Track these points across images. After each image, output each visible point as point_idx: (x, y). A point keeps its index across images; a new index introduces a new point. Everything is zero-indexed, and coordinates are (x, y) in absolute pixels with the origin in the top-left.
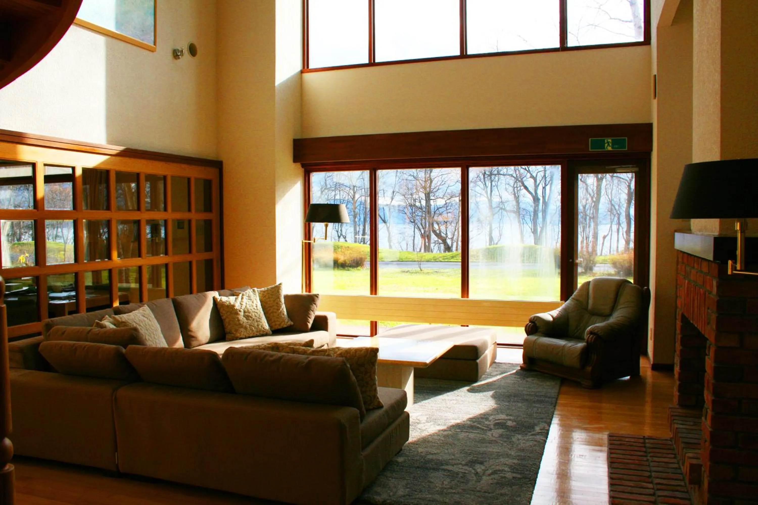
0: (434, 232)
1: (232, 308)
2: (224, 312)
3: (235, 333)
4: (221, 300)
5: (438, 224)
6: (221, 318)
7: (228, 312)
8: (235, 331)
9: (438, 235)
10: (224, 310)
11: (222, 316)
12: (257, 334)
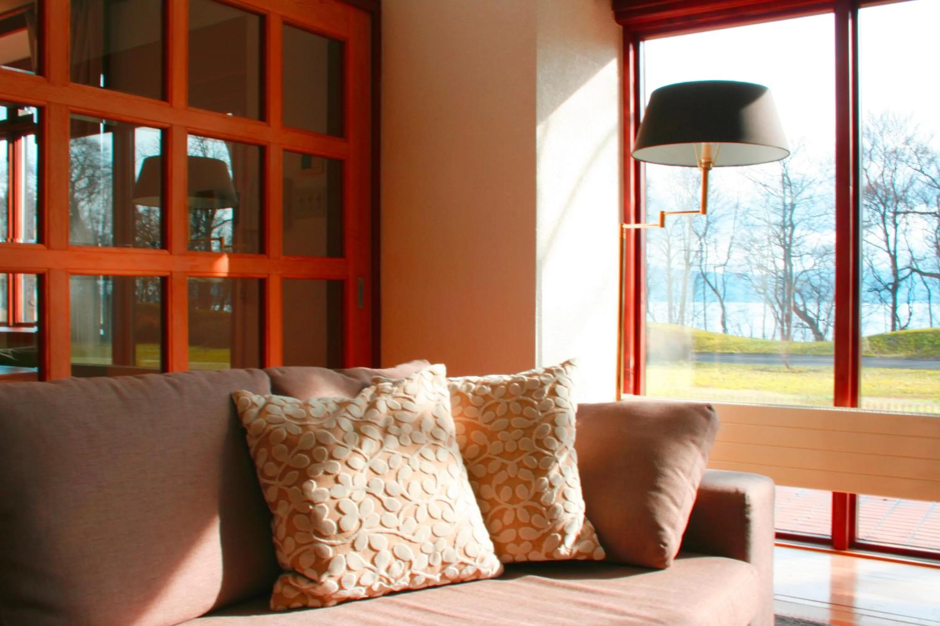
0: (796, 310)
1: (309, 452)
2: (272, 469)
3: (312, 574)
4: (263, 411)
5: (802, 297)
6: (262, 497)
7: (289, 468)
8: (312, 567)
9: (803, 315)
10: (270, 458)
11: (267, 486)
12: (427, 580)
